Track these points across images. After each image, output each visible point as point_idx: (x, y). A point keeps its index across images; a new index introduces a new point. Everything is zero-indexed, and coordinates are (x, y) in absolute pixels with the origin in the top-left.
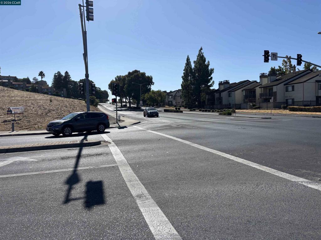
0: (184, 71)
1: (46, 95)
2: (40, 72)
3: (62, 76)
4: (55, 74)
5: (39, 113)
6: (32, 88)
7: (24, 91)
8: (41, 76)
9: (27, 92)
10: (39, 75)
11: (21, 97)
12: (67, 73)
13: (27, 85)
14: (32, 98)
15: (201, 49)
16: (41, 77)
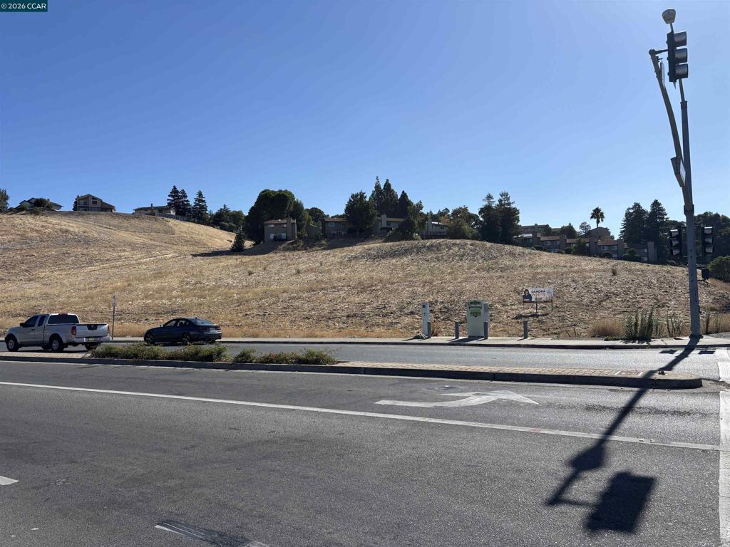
1: (605, 261)
2: (594, 211)
3: (645, 212)
4: (629, 209)
5: (586, 301)
6: (577, 246)
7: (561, 253)
8: (595, 218)
9: (567, 255)
10: (592, 217)
11: (554, 268)
12: (656, 204)
13: (568, 241)
14: (576, 268)
16: (596, 220)
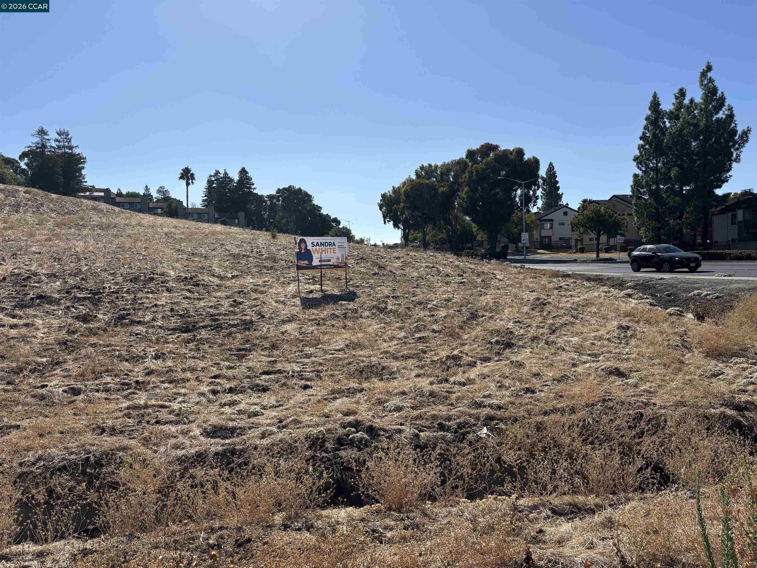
0: (641, 142)
2: (183, 170)
3: (232, 180)
4: (211, 176)
8: (184, 179)
10: (181, 178)
12: (243, 172)
13: (151, 205)
15: (709, 68)
16: (185, 181)
